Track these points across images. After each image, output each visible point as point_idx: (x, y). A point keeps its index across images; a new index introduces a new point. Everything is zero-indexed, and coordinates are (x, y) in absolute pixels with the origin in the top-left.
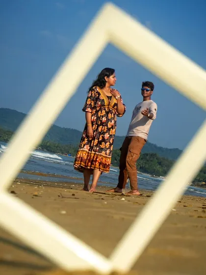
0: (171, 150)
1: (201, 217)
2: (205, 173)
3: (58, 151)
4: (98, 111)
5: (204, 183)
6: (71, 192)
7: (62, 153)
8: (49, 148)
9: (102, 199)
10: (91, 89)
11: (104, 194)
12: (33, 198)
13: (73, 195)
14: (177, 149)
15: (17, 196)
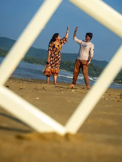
0: (101, 61)
1: (119, 101)
2: (121, 75)
3: (34, 62)
4: (55, 52)
5: (121, 81)
6: (42, 86)
7: (37, 63)
8: (29, 61)
9: (61, 90)
10: (51, 43)
11: (62, 87)
12: (19, 90)
13: (43, 88)
14: (105, 61)
15: (10, 89)
